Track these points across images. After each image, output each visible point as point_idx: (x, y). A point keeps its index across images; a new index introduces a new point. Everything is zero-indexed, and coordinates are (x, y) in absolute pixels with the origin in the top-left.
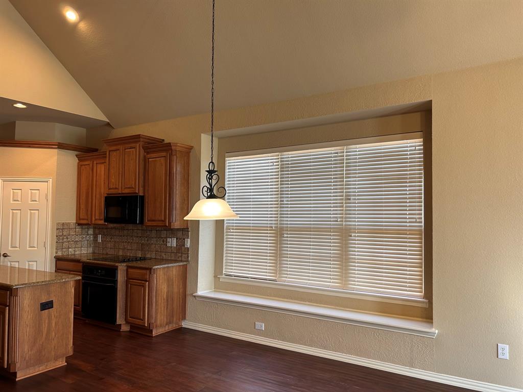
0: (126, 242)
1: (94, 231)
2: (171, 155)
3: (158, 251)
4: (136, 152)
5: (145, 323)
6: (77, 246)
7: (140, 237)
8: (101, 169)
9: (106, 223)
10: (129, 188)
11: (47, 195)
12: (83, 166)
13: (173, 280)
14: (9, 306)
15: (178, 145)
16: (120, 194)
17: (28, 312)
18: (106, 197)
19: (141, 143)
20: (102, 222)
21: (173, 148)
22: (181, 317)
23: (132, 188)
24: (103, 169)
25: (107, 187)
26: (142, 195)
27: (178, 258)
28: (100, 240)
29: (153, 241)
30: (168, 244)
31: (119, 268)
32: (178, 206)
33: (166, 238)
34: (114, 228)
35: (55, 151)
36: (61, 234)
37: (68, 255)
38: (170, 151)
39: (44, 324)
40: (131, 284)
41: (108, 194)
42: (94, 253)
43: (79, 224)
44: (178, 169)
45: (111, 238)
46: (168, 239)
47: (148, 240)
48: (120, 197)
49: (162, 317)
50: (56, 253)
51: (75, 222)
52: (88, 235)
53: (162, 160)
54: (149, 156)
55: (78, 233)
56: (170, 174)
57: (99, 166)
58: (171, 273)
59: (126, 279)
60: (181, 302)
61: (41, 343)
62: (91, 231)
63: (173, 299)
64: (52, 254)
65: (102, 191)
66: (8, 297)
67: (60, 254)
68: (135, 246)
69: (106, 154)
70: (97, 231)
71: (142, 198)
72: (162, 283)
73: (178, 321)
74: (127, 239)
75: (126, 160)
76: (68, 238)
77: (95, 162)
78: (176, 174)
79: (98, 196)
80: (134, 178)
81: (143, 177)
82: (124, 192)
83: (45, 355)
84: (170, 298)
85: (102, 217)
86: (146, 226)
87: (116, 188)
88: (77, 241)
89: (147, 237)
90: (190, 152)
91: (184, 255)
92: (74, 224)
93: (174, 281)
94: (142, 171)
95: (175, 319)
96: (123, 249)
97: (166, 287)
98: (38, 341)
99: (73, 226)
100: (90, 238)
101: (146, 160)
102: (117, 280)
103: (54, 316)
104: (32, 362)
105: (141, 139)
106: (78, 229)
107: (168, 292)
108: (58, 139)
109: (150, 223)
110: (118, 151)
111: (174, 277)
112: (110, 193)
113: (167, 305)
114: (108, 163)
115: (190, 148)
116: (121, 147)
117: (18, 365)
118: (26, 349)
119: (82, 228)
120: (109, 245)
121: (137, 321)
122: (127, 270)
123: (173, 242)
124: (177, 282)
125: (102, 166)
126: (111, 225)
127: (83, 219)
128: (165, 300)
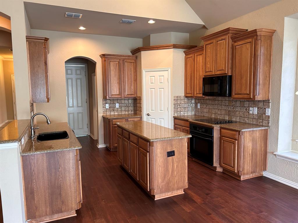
0: (217, 109)
1: (195, 101)
2: (256, 40)
3: (241, 117)
4: (226, 42)
5: (235, 170)
6: (185, 110)
7: (228, 106)
8: (200, 59)
9: (204, 96)
10: (220, 70)
11: (168, 79)
12: (188, 58)
13: (256, 140)
14: (149, 152)
15: (263, 30)
16: (213, 75)
17: (160, 157)
18: (203, 78)
19: (230, 35)
20: (201, 95)
21: (258, 33)
22: (262, 168)
23: (223, 70)
24: (201, 59)
25: (204, 71)
26: (230, 75)
27: (259, 123)
28: (199, 107)
29: (238, 109)
30: (250, 111)
31: (215, 128)
32: (261, 82)
33: (249, 107)
34: (209, 99)
35: (172, 50)
36: (176, 103)
37: (181, 116)
38: (256, 37)
39: (169, 166)
40: (223, 140)
41: (205, 76)
42: (195, 115)
43: (186, 97)
44: (262, 51)
45: (207, 106)
46: (250, 108)
47: (233, 108)
48: (214, 77)
49: (248, 167)
50: (174, 114)
51: (184, 95)
52: (191, 103)
53: (248, 46)
54: (236, 44)
55: (186, 102)
56: (255, 56)
57: (198, 57)
58: (255, 135)
59: (219, 136)
60: (263, 157)
61: (168, 178)
62: (193, 101)
63: (256, 155)
64: (172, 115)
65: (201, 74)
66: (148, 146)
67: (176, 115)
68: (223, 112)
69: (203, 48)
70: (197, 101)
71: (231, 77)
72: (248, 142)
73: (260, 171)
74: (218, 107)
75: (218, 49)
76: (180, 105)
77: (196, 55)
78: (260, 55)
79: (198, 78)
80: (224, 62)
81: (231, 62)
82: (216, 73)
83: (171, 186)
84: (254, 154)
85: (201, 92)
86: (233, 98)
87: (210, 71)
88: (185, 108)
89: (232, 106)
90: (272, 35)
91: (264, 122)
92: (183, 97)
93: (258, 141)
94: (230, 57)
95: (258, 170)
96: (215, 114)
97: (251, 145)
98: (167, 176)
99: (182, 98)
100: (193, 105)
101: (233, 48)
102: (213, 136)
103: (176, 161)
104: (163, 190)
105: (230, 31)
106: (186, 100)
107: (253, 149)
108: (173, 42)
109: (236, 96)
110: (212, 44)
111: (258, 138)
112: (206, 75)
113: (252, 159)
114: (205, 54)
115: (273, 32)
116: (214, 41)
117: (155, 191)
118: (160, 182)
119: (188, 99)
120: (205, 110)
121: (229, 168)
122: (220, 130)
123: (254, 111)
124: (259, 142)
125: (201, 57)
126: (207, 97)
127: (189, 94)
128: (250, 155)
